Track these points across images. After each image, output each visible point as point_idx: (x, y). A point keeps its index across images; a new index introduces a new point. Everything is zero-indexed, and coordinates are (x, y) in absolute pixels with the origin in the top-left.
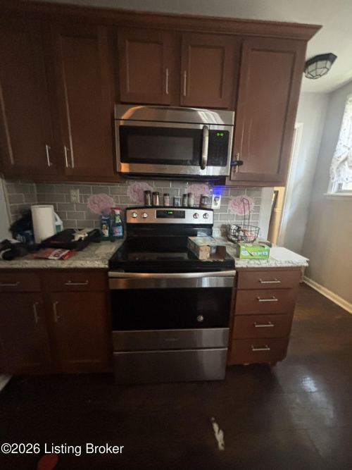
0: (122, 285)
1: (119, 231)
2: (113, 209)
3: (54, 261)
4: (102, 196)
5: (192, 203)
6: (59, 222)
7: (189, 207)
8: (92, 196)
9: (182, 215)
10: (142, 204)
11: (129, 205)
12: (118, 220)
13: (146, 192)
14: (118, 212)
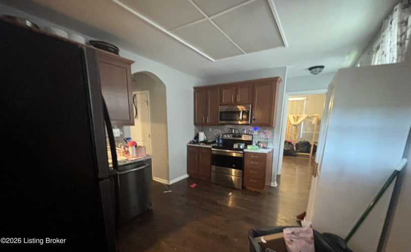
0: (215, 153)
1: (221, 141)
2: (220, 134)
3: (202, 145)
4: (217, 130)
5: (245, 132)
6: (205, 137)
7: (244, 134)
8: (215, 130)
9: (241, 137)
10: (228, 132)
11: (225, 133)
12: (221, 138)
13: (230, 129)
14: (221, 135)
